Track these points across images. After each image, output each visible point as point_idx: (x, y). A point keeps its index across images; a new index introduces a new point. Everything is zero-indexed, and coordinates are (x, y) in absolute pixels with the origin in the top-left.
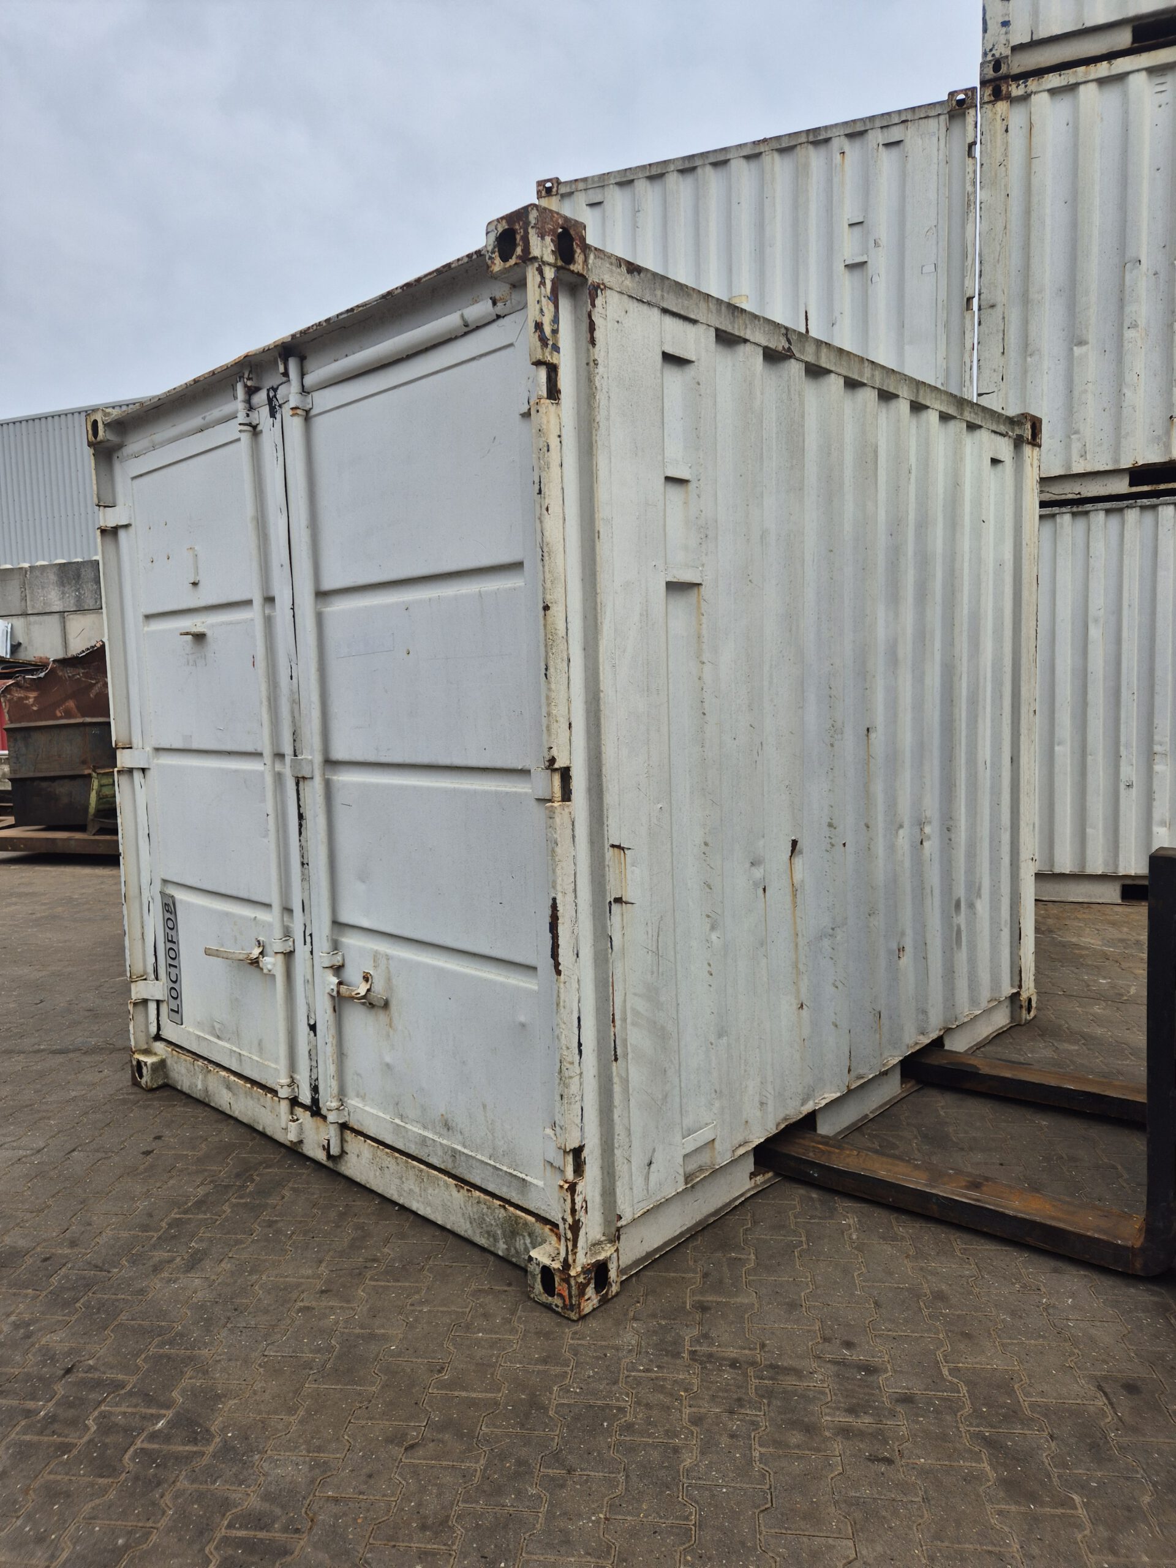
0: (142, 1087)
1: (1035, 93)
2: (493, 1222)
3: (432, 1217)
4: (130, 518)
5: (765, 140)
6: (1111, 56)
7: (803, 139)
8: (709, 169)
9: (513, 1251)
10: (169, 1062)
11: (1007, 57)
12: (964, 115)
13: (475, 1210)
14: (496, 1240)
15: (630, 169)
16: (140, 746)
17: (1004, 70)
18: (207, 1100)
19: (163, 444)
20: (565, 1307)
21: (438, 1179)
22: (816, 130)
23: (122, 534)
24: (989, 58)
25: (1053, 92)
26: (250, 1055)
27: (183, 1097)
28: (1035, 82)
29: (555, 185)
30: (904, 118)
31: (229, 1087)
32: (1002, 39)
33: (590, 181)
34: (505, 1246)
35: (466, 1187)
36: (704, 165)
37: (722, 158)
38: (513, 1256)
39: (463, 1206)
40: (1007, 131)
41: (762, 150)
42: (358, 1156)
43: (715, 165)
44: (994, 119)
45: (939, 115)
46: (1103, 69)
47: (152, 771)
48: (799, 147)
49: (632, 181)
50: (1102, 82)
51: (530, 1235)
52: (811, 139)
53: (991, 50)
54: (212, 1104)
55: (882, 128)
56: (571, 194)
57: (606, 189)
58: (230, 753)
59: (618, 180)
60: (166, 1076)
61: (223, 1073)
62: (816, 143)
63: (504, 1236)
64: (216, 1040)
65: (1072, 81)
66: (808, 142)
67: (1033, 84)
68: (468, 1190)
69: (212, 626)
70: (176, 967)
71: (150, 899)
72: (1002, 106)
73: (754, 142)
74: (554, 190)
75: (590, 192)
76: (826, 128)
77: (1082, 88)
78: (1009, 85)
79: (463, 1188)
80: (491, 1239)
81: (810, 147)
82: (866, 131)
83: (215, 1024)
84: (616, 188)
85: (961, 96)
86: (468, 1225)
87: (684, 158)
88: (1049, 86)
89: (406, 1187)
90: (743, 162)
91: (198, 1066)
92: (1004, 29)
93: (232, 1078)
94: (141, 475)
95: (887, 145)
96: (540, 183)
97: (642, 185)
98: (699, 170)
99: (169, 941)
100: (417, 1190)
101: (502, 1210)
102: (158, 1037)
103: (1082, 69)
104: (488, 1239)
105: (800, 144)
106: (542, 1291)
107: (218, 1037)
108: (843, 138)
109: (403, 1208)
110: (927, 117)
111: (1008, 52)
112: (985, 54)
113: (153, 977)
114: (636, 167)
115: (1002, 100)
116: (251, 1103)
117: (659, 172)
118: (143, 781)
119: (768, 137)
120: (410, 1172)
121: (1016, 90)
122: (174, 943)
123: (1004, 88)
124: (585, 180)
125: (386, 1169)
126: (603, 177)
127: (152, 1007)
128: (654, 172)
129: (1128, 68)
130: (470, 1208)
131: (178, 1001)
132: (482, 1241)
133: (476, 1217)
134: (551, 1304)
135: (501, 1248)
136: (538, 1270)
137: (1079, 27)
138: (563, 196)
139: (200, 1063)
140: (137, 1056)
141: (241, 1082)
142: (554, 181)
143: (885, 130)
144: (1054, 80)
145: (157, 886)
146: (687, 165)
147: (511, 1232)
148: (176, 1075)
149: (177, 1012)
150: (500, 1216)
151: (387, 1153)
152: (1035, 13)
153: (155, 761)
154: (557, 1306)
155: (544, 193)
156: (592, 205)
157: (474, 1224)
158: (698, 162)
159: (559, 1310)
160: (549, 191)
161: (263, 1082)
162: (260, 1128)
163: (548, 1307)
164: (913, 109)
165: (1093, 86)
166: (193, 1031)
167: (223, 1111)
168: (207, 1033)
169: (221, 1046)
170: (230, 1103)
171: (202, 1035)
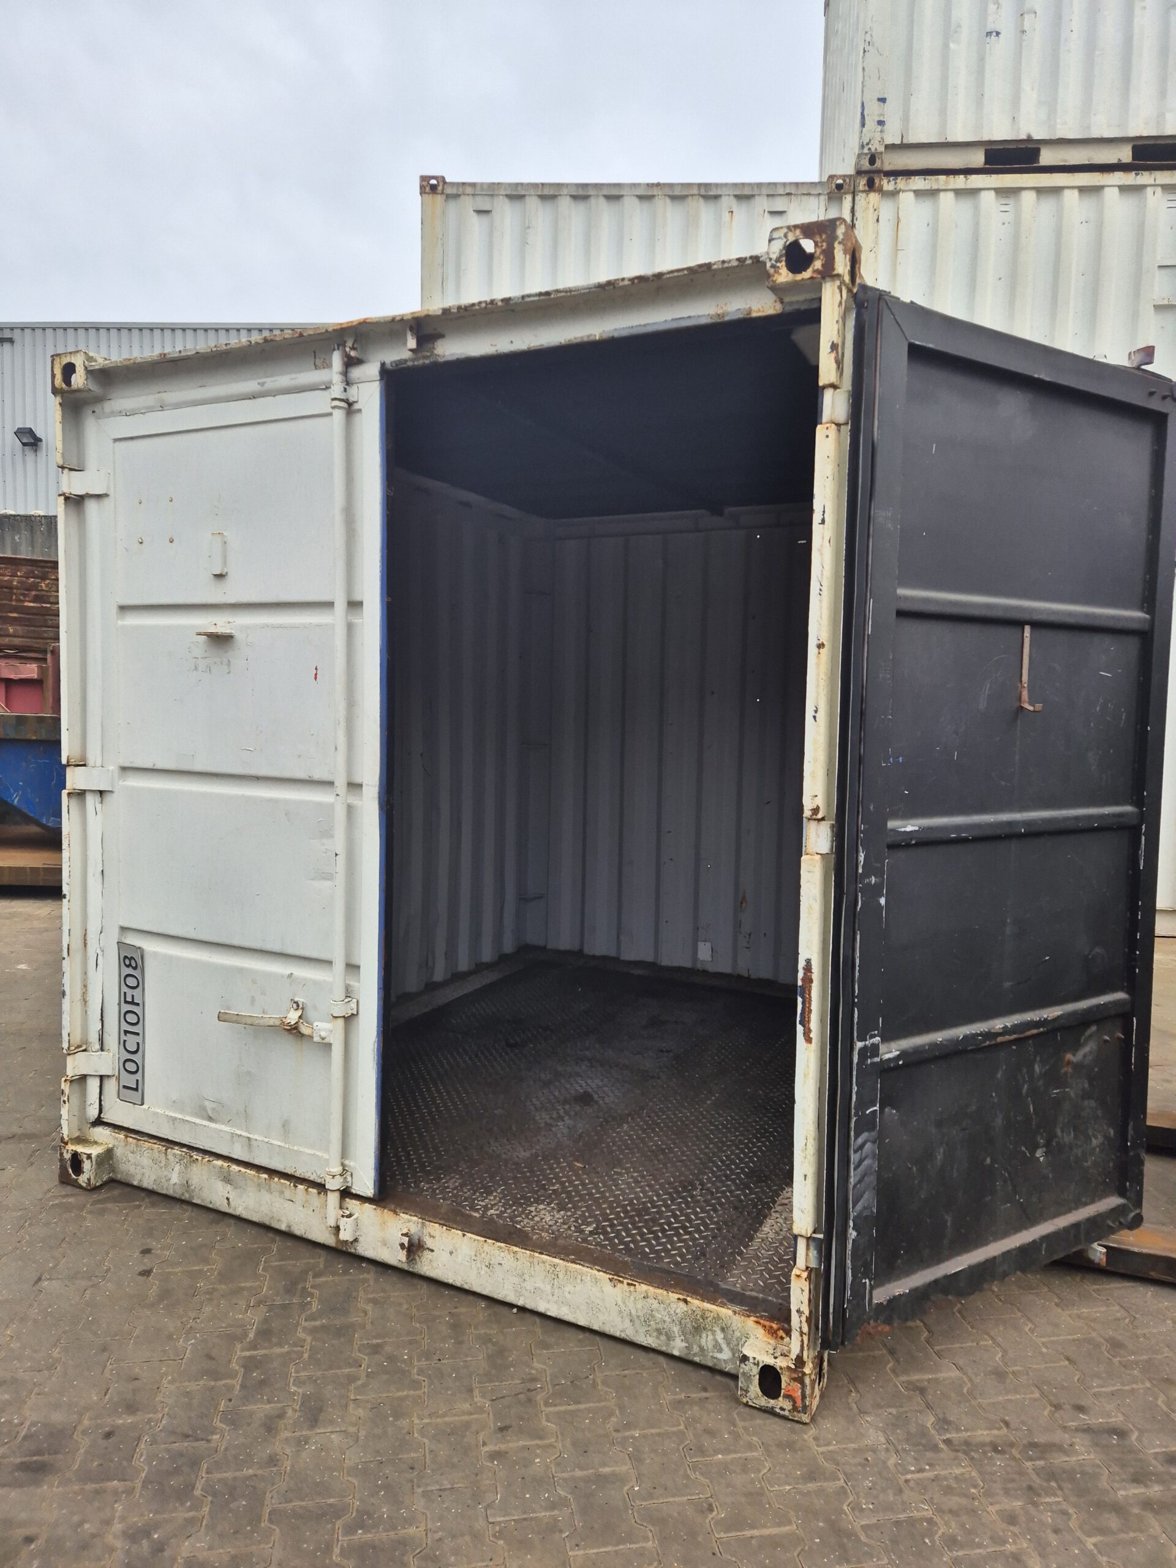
0: (80, 1187)
1: (903, 191)
2: (667, 1319)
3: (569, 1317)
4: (108, 488)
5: (658, 185)
6: (968, 172)
7: (695, 191)
8: (602, 200)
9: (696, 1349)
10: (119, 1152)
11: (881, 153)
12: (840, 199)
13: (639, 1306)
14: (670, 1337)
15: (522, 184)
16: (99, 763)
17: (878, 164)
18: (186, 1196)
19: (178, 406)
20: (795, 1408)
21: (582, 1274)
22: (707, 186)
23: (91, 507)
24: (866, 151)
25: (918, 193)
26: (266, 1140)
27: (143, 1195)
28: (904, 181)
29: (441, 184)
30: (788, 191)
31: (227, 1179)
32: (878, 136)
33: (478, 187)
34: (684, 1344)
35: (626, 1281)
36: (597, 196)
37: (615, 192)
38: (695, 1355)
39: (620, 1303)
40: (878, 220)
41: (655, 193)
42: (451, 1253)
43: (608, 198)
44: (867, 208)
45: (820, 194)
46: (960, 182)
47: (115, 795)
48: (690, 198)
49: (523, 196)
50: (958, 192)
51: (723, 1330)
52: (703, 192)
53: (868, 144)
54: (195, 1201)
55: (768, 196)
56: (456, 196)
57: (496, 199)
58: (258, 779)
59: (509, 192)
60: (113, 1169)
61: (219, 1163)
62: (706, 198)
63: (684, 1333)
64: (205, 1123)
65: (935, 187)
66: (699, 195)
67: (901, 183)
68: (628, 1284)
69: (247, 628)
70: (138, 1034)
71: (99, 951)
72: (874, 197)
73: (648, 185)
74: (440, 188)
75: (479, 199)
76: (717, 185)
77: (942, 195)
78: (881, 180)
79: (622, 1282)
80: (663, 1338)
81: (701, 200)
82: (753, 196)
83: (207, 1103)
84: (506, 200)
85: (840, 181)
86: (627, 1323)
87: (578, 185)
88: (915, 188)
89: (529, 1285)
90: (636, 201)
91: (175, 1155)
92: (880, 128)
93: (235, 1168)
94: (132, 438)
95: (772, 213)
96: (424, 179)
97: (532, 203)
98: (593, 201)
99: (126, 1002)
100: (548, 1288)
101: (682, 1304)
102: (99, 1122)
103: (942, 178)
104: (658, 1338)
105: (692, 195)
106: (760, 1393)
107: (210, 1119)
108: (732, 198)
109: (523, 1309)
110: (809, 194)
111: (882, 149)
112: (862, 147)
113: (98, 1047)
114: (528, 184)
115: (875, 191)
116: (266, 1197)
117: (552, 193)
118: (99, 806)
119: (662, 181)
120: (537, 1267)
121: (888, 185)
122: (138, 1004)
123: (877, 181)
124: (473, 185)
125: (497, 1267)
126: (492, 185)
127: (93, 1085)
128: (546, 192)
129: (981, 186)
130: (631, 1305)
131: (138, 1076)
132: (650, 1341)
133: (640, 1314)
134: (773, 1408)
135: (677, 1347)
136: (755, 1371)
137: (942, 140)
138: (449, 197)
139: (177, 1151)
140: (71, 1147)
141: (253, 1173)
142: (440, 180)
143: (770, 198)
144: (919, 183)
145: (114, 936)
146: (581, 192)
147: (693, 1327)
148: (132, 1169)
149: (136, 1089)
150: (678, 1311)
151: (501, 1248)
152: (906, 119)
153: (121, 783)
154: (782, 1409)
155: (428, 189)
156: (479, 212)
157: (637, 1322)
158: (591, 192)
159: (786, 1413)
160: (433, 188)
161: (289, 1171)
162: (283, 1227)
163: (771, 1412)
164: (797, 184)
165: (951, 195)
166: (162, 1112)
167: (215, 1208)
168: (192, 1115)
169: (216, 1129)
170: (228, 1199)
171: (180, 1116)
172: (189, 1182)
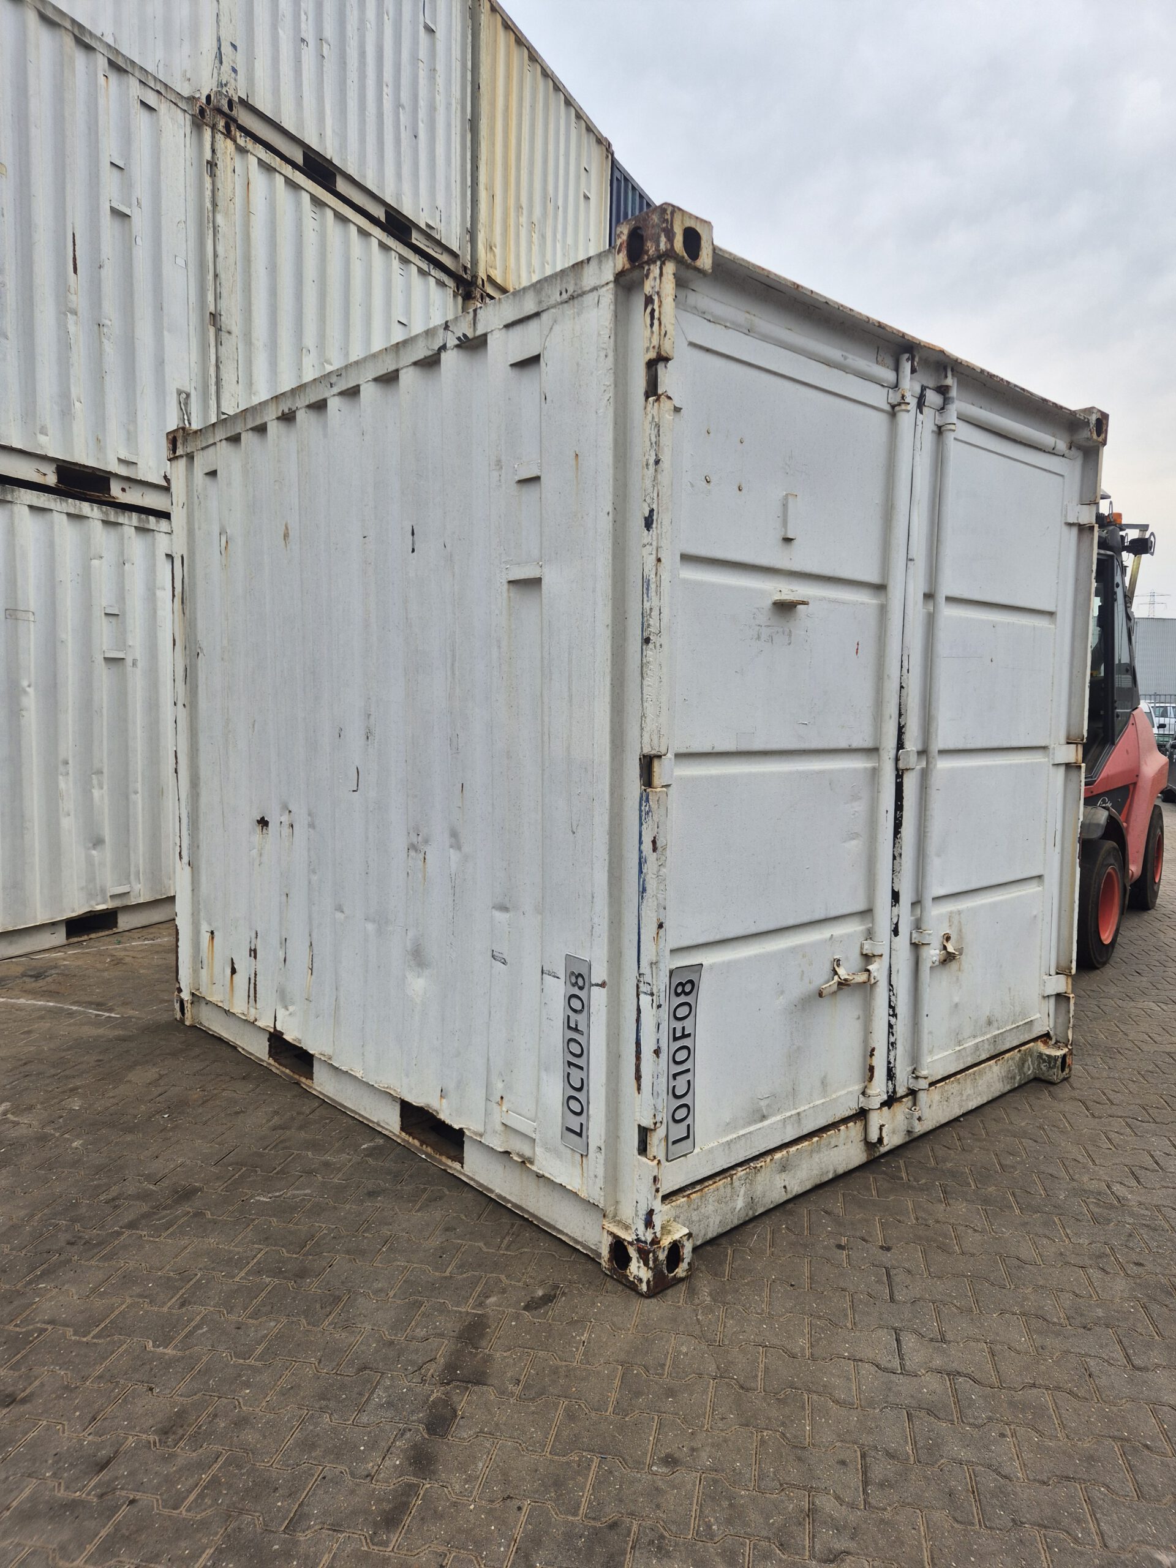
1: (251, 153)
3: (980, 1103)
4: (682, 401)
6: (293, 164)
7: (70, 26)
11: (236, 103)
12: (202, 129)
17: (234, 113)
18: (751, 1214)
19: (765, 338)
20: (1070, 1070)
21: (984, 1069)
22: (81, 27)
24: (225, 91)
25: (260, 162)
26: (811, 1105)
28: (251, 143)
30: (158, 88)
31: (784, 1168)
32: (232, 83)
38: (1022, 1080)
40: (233, 172)
44: (225, 153)
45: (186, 112)
46: (288, 170)
47: (671, 789)
48: (64, 30)
50: (287, 181)
52: (76, 32)
53: (225, 85)
54: (758, 1212)
61: (779, 1155)
62: (80, 42)
64: (760, 1125)
65: (272, 163)
66: (72, 33)
70: (688, 1070)
72: (230, 144)
76: (90, 33)
77: (277, 175)
78: (235, 130)
79: (999, 1060)
81: (73, 40)
82: (126, 71)
83: (760, 1104)
86: (1001, 1084)
88: (259, 155)
89: (964, 1097)
91: (739, 1179)
92: (233, 75)
93: (791, 1151)
94: (708, 350)
95: (143, 103)
99: (676, 1039)
100: (973, 1091)
101: (1019, 1053)
103: (277, 159)
104: (1010, 1083)
107: (763, 1118)
108: (106, 60)
110: (176, 104)
111: (236, 99)
112: (222, 84)
115: (230, 139)
120: (968, 1081)
121: (240, 140)
122: (688, 1036)
125: (950, 1097)
129: (300, 183)
131: (689, 1119)
133: (1005, 1074)
137: (278, 122)
139: (742, 1172)
140: (666, 1242)
141: (807, 1143)
143: (142, 85)
144: (261, 152)
147: (1022, 1064)
149: (688, 1136)
150: (1017, 1059)
151: (952, 1082)
152: (250, 79)
153: (676, 773)
154: (1067, 1074)
157: (1004, 1081)
162: (831, 1176)
163: (1063, 1080)
164: (166, 85)
165: (283, 179)
166: (716, 1144)
167: (775, 1204)
168: (744, 1127)
169: (768, 1126)
170: (785, 1187)
171: (735, 1136)
172: (754, 1197)
